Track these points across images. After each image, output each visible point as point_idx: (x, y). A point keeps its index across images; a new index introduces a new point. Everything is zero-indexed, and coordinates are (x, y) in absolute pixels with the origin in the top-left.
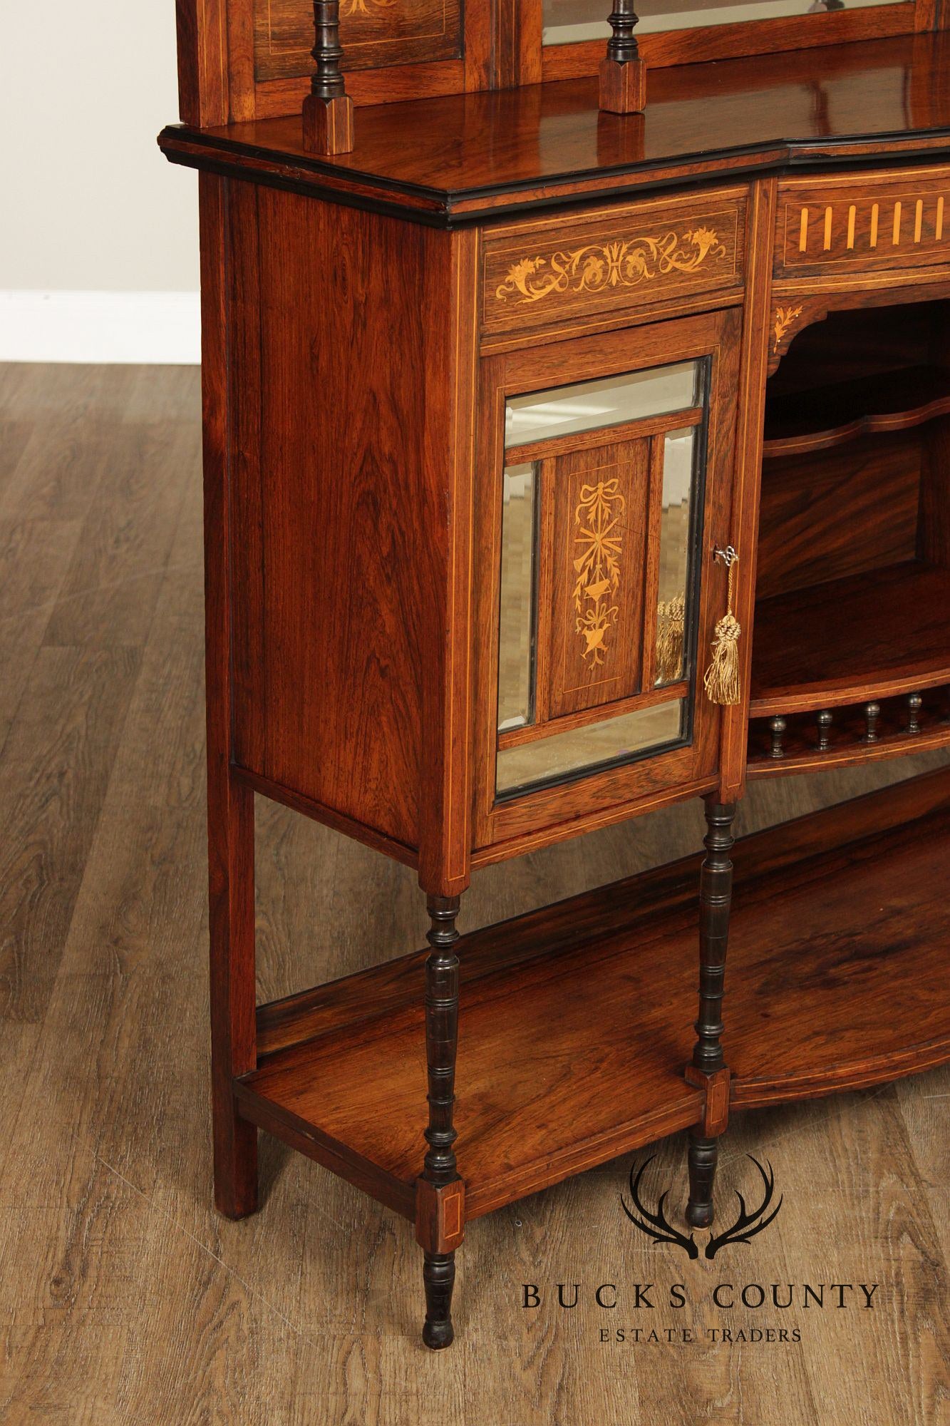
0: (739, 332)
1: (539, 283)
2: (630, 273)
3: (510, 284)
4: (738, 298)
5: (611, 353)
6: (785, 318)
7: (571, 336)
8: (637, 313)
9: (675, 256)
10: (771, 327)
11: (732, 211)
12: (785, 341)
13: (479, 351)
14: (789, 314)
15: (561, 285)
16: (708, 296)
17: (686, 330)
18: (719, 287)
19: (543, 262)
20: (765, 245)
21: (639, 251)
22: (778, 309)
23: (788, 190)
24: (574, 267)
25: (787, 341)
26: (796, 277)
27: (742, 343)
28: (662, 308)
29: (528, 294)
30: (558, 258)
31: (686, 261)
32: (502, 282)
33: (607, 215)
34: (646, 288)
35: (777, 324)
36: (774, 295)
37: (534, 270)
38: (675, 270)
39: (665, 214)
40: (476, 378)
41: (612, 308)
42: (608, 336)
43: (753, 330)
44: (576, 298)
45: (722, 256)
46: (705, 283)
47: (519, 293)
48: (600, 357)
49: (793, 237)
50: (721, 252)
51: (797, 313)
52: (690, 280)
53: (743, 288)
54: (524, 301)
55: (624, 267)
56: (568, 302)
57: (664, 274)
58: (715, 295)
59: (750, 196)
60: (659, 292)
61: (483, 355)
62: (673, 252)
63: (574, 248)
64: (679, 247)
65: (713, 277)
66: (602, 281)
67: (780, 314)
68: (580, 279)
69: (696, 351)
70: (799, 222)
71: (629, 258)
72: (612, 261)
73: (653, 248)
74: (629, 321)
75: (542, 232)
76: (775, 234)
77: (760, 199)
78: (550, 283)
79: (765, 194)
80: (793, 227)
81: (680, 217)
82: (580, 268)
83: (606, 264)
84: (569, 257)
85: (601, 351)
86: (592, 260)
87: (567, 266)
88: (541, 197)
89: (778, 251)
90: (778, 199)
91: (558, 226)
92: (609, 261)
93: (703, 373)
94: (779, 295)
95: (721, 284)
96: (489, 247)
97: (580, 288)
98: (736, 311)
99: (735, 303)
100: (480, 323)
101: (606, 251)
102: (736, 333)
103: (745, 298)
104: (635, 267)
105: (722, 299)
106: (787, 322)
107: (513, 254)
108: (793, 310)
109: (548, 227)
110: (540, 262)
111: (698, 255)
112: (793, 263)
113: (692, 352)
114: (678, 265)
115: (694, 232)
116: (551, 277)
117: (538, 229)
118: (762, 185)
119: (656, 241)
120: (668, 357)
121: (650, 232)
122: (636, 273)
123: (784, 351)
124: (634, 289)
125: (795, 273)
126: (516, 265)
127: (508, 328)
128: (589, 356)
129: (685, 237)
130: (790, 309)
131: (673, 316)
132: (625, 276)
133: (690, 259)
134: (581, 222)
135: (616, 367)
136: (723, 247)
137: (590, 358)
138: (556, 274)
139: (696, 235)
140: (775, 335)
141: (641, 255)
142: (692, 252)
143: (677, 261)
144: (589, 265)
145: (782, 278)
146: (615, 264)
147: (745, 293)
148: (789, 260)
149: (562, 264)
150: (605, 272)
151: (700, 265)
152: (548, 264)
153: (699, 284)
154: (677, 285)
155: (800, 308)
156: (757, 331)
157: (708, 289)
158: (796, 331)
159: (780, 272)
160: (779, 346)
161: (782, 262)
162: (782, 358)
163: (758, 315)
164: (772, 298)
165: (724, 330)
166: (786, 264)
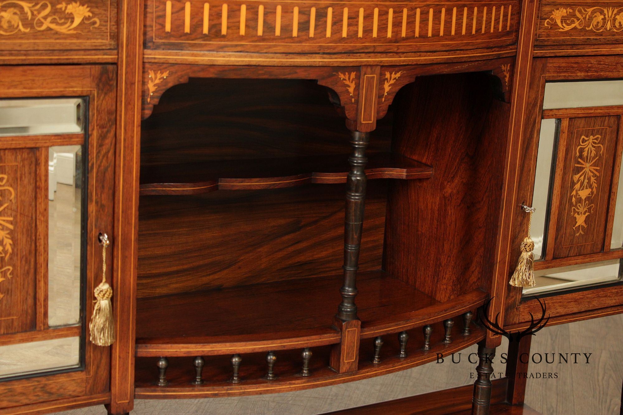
0: (114, 83)
2: (5, 25)
4: (111, 58)
6: (156, 78)
8: (12, 55)
9: (49, 19)
10: (144, 83)
12: (156, 94)
14: (159, 76)
16: (83, 53)
17: (62, 75)
18: (94, 48)
20: (135, 23)
21: (13, 10)
22: (150, 71)
25: (159, 94)
26: (163, 49)
27: (117, 91)
28: (37, 55)
31: (60, 24)
34: (22, 38)
35: (150, 82)
36: (146, 60)
38: (49, 29)
43: (126, 83)
45: (96, 26)
46: (81, 43)
49: (160, 21)
50: (94, 22)
51: (165, 75)
52: (65, 38)
53: (115, 52)
57: (39, 31)
58: (89, 53)
60: (34, 43)
62: (48, 16)
64: (53, 13)
65: (88, 39)
67: (151, 75)
69: (74, 91)
70: (165, 10)
71: (3, 14)
73: (27, 10)
74: (4, 60)
76: (144, 16)
80: (160, 14)
89: (148, 29)
93: (82, 108)
94: (150, 61)
95: (96, 46)
98: (110, 67)
99: (110, 61)
102: (111, 83)
103: (118, 58)
105: (96, 57)
106: (157, 81)
108: (162, 73)
111: (73, 22)
112: (160, 39)
113: (69, 91)
114: (54, 26)
115: (68, 4)
119: (30, 5)
120: (46, 92)
122: (11, 26)
123: (156, 101)
124: (10, 38)
125: (162, 47)
129: (59, 6)
130: (159, 72)
131: (49, 62)
132: (1, 27)
133: (66, 23)
136: (96, 19)
139: (71, 7)
140: (148, 89)
142: (67, 19)
143: (52, 23)
145: (152, 49)
147: (118, 55)
151: (75, 29)
153: (74, 43)
154: (53, 41)
155: (168, 72)
156: (130, 84)
157: (83, 48)
158: (164, 88)
159: (150, 44)
160: (152, 98)
161: (152, 38)
162: (155, 106)
163: (130, 73)
164: (144, 63)
165: (100, 79)
166: (155, 39)
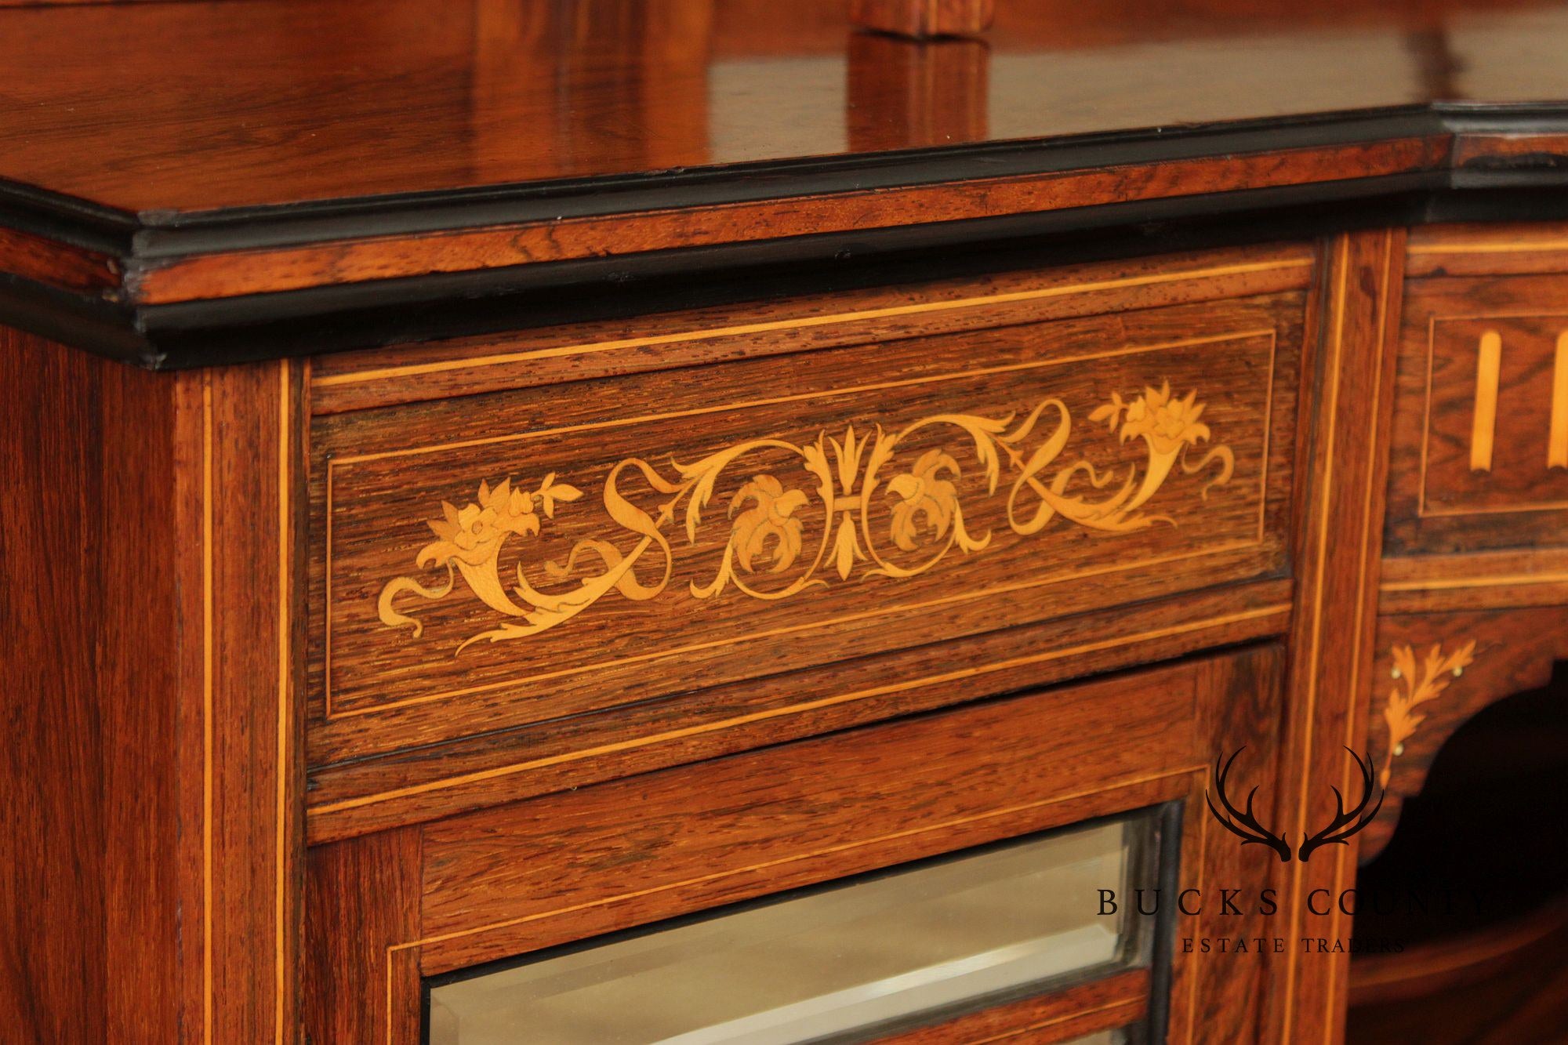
0: (1272, 724)
1: (554, 570)
2: (902, 533)
3: (435, 574)
4: (1270, 618)
5: (834, 807)
6: (1419, 678)
7: (681, 755)
8: (926, 668)
9: (1062, 479)
10: (1374, 705)
11: (1258, 334)
12: (1417, 749)
13: (302, 822)
14: (1433, 667)
15: (644, 575)
16: (1173, 611)
17: (1096, 724)
18: (1209, 580)
19: (569, 493)
20: (1363, 447)
21: (935, 459)
22: (1396, 651)
23: (1440, 273)
24: (693, 513)
25: (1427, 749)
26: (1457, 550)
27: (1280, 757)
28: (1017, 650)
29: (507, 607)
30: (630, 483)
31: (1101, 495)
32: (404, 567)
33: (819, 332)
34: (960, 584)
35: (1394, 696)
36: (1388, 606)
37: (533, 523)
38: (1060, 523)
39: (1028, 337)
40: (293, 923)
41: (835, 654)
42: (824, 751)
43: (1317, 720)
44: (702, 621)
45: (1222, 479)
46: (1165, 567)
47: (476, 605)
48: (792, 821)
49: (1450, 424)
50: (1217, 466)
51: (1457, 663)
52: (1112, 557)
53: (1285, 586)
54: (496, 636)
55: (880, 515)
56: (670, 635)
57: (1026, 539)
58: (1194, 607)
59: (1317, 288)
60: (1005, 598)
61: (322, 836)
62: (1059, 462)
63: (696, 447)
64: (1074, 449)
65: (1190, 547)
66: (800, 561)
67: (1403, 666)
68: (717, 554)
69: (1131, 790)
70: (1471, 375)
71: (900, 483)
72: (839, 492)
73: (985, 450)
74: (897, 698)
75: (565, 386)
76: (1395, 412)
77: (1351, 297)
78: (598, 567)
79: (1366, 280)
80: (1449, 392)
81: (1082, 346)
82: (717, 516)
83: (816, 501)
84: (676, 478)
85: (795, 803)
86: (763, 488)
87: (667, 511)
88: (542, 254)
89: (1404, 465)
90: (1406, 299)
91: (630, 364)
92: (826, 491)
93: (1152, 856)
94: (1403, 605)
95: (1215, 570)
96: (342, 436)
97: (718, 585)
98: (1263, 658)
99: (1264, 629)
100: (308, 719)
101: (815, 459)
102: (1263, 727)
103: (1293, 614)
104: (920, 515)
105: (1221, 620)
106: (1425, 692)
107: (448, 463)
108: (1445, 653)
109: (587, 369)
110: (556, 492)
111: (1141, 476)
112: (1448, 503)
113: (1117, 790)
114: (1073, 508)
115: (1129, 399)
116: (605, 548)
117: (547, 375)
118: (1355, 251)
119: (998, 426)
120: (1034, 810)
121: (975, 397)
122: (925, 534)
123: (1413, 780)
124: (915, 590)
125: (1454, 538)
126: (460, 504)
127: (428, 734)
128: (751, 819)
129: (1097, 415)
130: (1435, 650)
131: (1054, 675)
132: (886, 545)
133: (1115, 487)
134: (718, 352)
135: (847, 851)
136: (1224, 452)
137: (753, 826)
138: (624, 538)
139: (1136, 409)
140: (1386, 731)
141: (943, 474)
142: (1122, 466)
143: (1069, 493)
144: (749, 505)
145: (1412, 554)
146: (847, 503)
147: (1294, 596)
148: (1441, 494)
149: (647, 500)
150: (812, 531)
151: (1148, 508)
152: (592, 502)
153: (1143, 573)
154: (1069, 575)
155: (1470, 647)
156: (1331, 718)
157: (1173, 587)
158: (1451, 718)
159: (1404, 532)
160: (1398, 765)
161: (1414, 501)
162: (1409, 804)
163: (1334, 672)
164: (1379, 615)
165: (1225, 719)
166: (1426, 507)
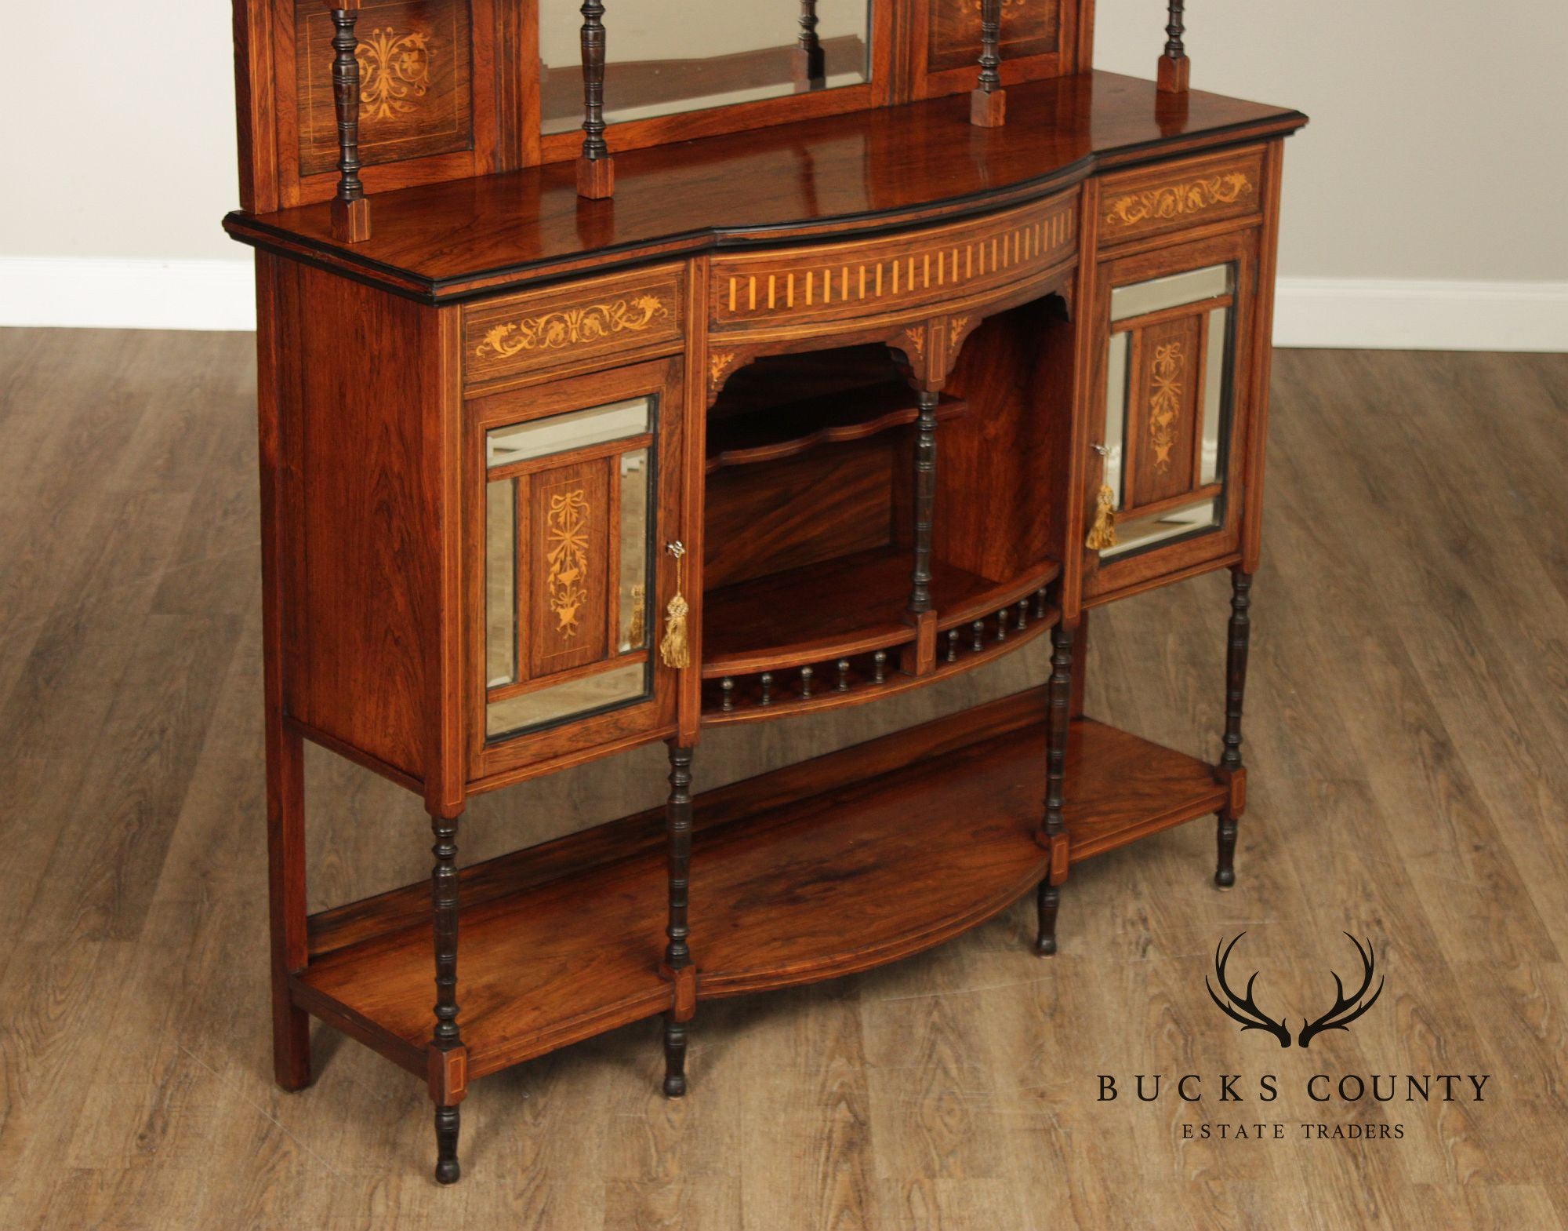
0: (681, 375)
1: (511, 343)
2: (587, 332)
3: (487, 344)
4: (679, 349)
5: (573, 394)
6: (720, 362)
7: (539, 382)
8: (593, 362)
9: (624, 318)
10: (709, 370)
11: (672, 282)
12: (721, 380)
13: (463, 396)
14: (723, 360)
15: (530, 343)
16: (654, 347)
17: (636, 375)
18: (663, 340)
19: (514, 327)
20: (701, 307)
21: (594, 315)
22: (713, 356)
23: (719, 265)
24: (540, 330)
25: (723, 380)
26: (728, 331)
27: (684, 383)
28: (615, 358)
29: (502, 351)
30: (527, 324)
31: (633, 322)
32: (481, 343)
33: (566, 290)
34: (601, 343)
35: (714, 367)
36: (711, 345)
37: (506, 333)
38: (625, 328)
39: (614, 287)
40: (461, 417)
41: (572, 360)
42: (571, 380)
43: (693, 374)
44: (542, 353)
45: (665, 316)
46: (651, 337)
47: (495, 351)
48: (564, 397)
49: (723, 301)
50: (663, 313)
51: (730, 358)
52: (637, 335)
53: (682, 341)
54: (499, 357)
55: (582, 328)
56: (535, 356)
57: (617, 332)
58: (659, 347)
59: (686, 271)
60: (612, 346)
61: (466, 398)
62: (623, 314)
63: (540, 315)
64: (627, 311)
65: (658, 332)
66: (564, 339)
67: (715, 359)
68: (545, 338)
69: (647, 390)
70: (728, 288)
71: (586, 321)
72: (572, 324)
73: (606, 313)
74: (587, 369)
75: (512, 305)
76: (710, 298)
77: (695, 273)
78: (519, 342)
79: (699, 268)
80: (723, 293)
81: (627, 288)
82: (545, 330)
83: (567, 326)
84: (536, 322)
85: (565, 393)
86: (555, 324)
87: (534, 330)
88: (508, 280)
89: (712, 311)
90: (710, 271)
91: (527, 299)
92: (569, 324)
93: (652, 407)
94: (714, 344)
95: (664, 338)
96: (469, 317)
97: (546, 345)
98: (678, 358)
99: (678, 351)
100: (464, 375)
101: (566, 317)
102: (679, 375)
103: (685, 348)
104: (591, 328)
105: (666, 350)
106: (722, 366)
107: (488, 322)
108: (726, 356)
109: (518, 301)
110: (511, 327)
111: (644, 317)
112: (725, 319)
113: (641, 390)
114: (628, 325)
115: (640, 299)
116: (522, 338)
117: (509, 303)
118: (696, 261)
119: (608, 307)
120: (622, 395)
121: (602, 301)
122: (592, 332)
123: (720, 388)
124: (590, 345)
125: (727, 328)
126: (491, 330)
127: (486, 378)
128: (555, 396)
129: (632, 303)
130: (724, 355)
131: (624, 363)
132: (583, 335)
133: (637, 319)
134: (544, 296)
135: (577, 404)
136: (665, 310)
137: (556, 398)
138: (525, 335)
139: (642, 301)
140: (712, 376)
141: (596, 319)
142: (639, 314)
143: (626, 321)
144: (552, 327)
145: (716, 332)
146: (574, 326)
147: (685, 344)
148: (721, 317)
149: (530, 327)
150: (566, 332)
151: (647, 324)
152: (519, 328)
153: (646, 339)
154: (627, 340)
155: (733, 354)
156: (697, 373)
157: (654, 342)
158: (729, 372)
159: (714, 327)
160: (717, 384)
161: (716, 319)
162: (719, 393)
163: (697, 361)
164: (708, 347)
165: (669, 373)
166: (719, 321)
